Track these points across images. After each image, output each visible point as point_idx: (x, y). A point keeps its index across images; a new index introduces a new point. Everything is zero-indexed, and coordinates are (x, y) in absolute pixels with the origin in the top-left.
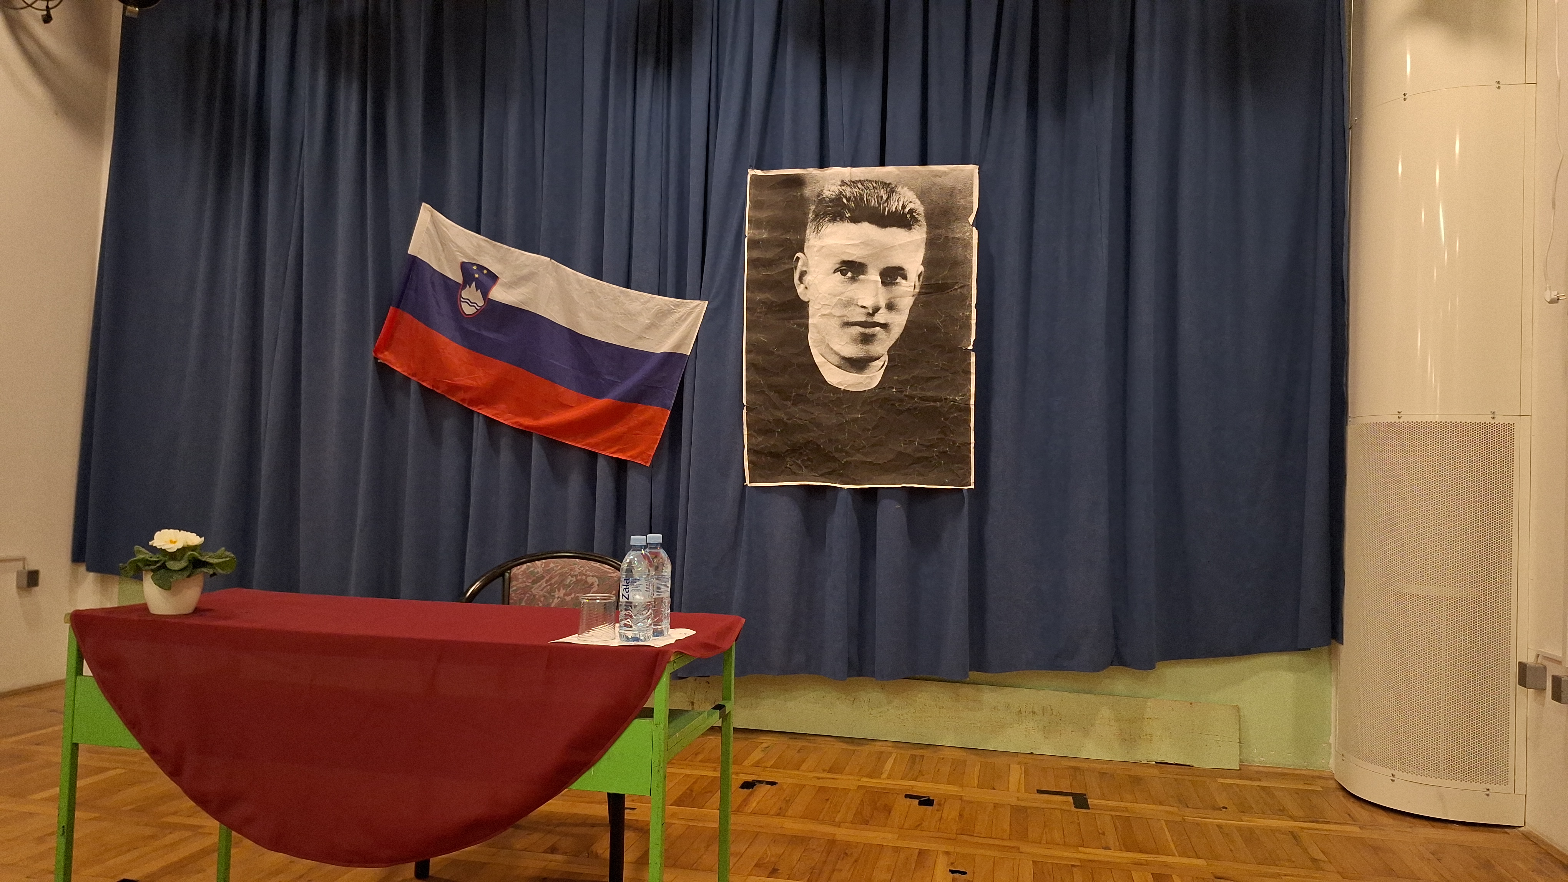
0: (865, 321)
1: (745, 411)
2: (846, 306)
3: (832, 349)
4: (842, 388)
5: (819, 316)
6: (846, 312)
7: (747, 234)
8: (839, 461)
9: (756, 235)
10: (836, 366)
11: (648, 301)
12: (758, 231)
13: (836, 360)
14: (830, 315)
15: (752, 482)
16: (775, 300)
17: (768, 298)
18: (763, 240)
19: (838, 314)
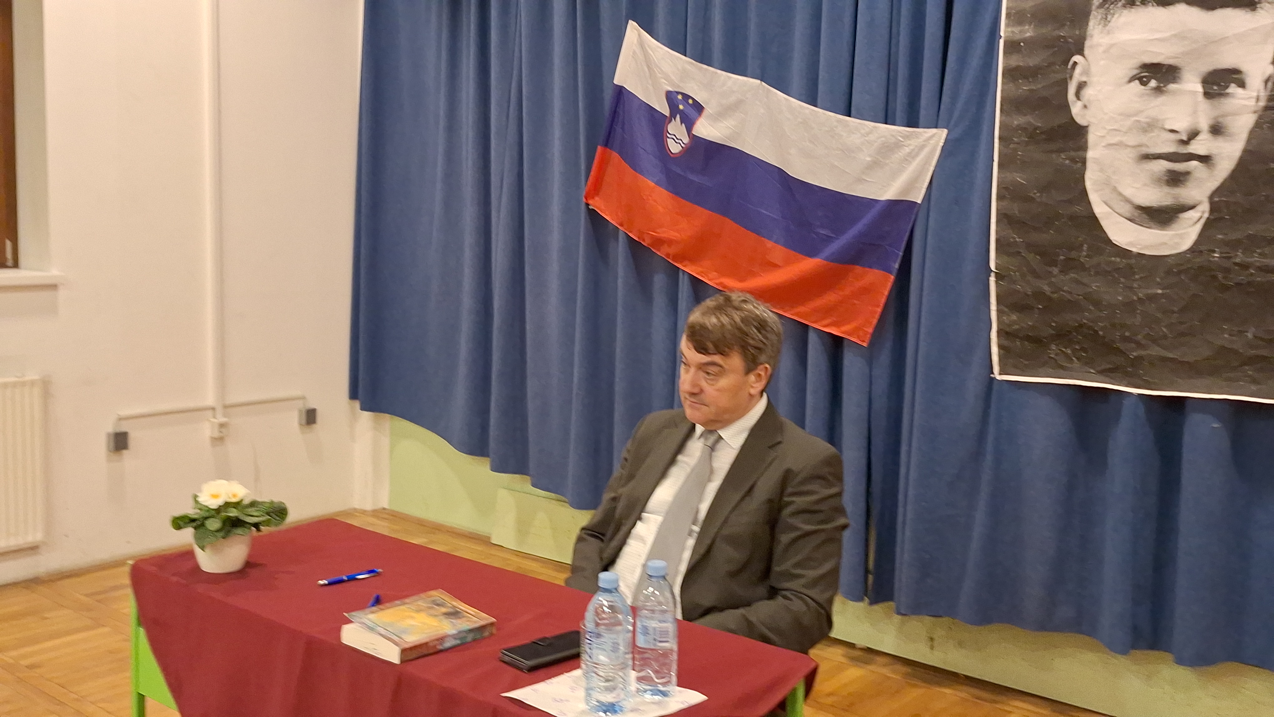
0: (1174, 153)
1: (992, 279)
2: (1146, 131)
3: (1120, 194)
4: (1134, 250)
5: (1104, 147)
6: (1144, 139)
7: (1002, 34)
8: (1125, 353)
9: (1015, 33)
10: (1126, 218)
11: (870, 132)
12: (1019, 28)
13: (1126, 209)
14: (1120, 145)
15: (1002, 373)
16: (1040, 125)
17: (1029, 123)
18: (1025, 40)
19: (1132, 142)
